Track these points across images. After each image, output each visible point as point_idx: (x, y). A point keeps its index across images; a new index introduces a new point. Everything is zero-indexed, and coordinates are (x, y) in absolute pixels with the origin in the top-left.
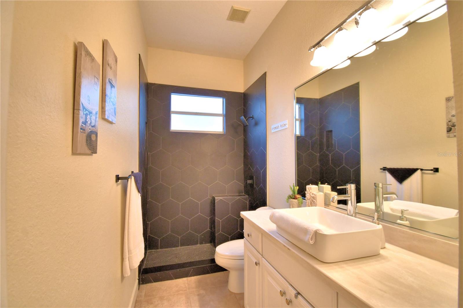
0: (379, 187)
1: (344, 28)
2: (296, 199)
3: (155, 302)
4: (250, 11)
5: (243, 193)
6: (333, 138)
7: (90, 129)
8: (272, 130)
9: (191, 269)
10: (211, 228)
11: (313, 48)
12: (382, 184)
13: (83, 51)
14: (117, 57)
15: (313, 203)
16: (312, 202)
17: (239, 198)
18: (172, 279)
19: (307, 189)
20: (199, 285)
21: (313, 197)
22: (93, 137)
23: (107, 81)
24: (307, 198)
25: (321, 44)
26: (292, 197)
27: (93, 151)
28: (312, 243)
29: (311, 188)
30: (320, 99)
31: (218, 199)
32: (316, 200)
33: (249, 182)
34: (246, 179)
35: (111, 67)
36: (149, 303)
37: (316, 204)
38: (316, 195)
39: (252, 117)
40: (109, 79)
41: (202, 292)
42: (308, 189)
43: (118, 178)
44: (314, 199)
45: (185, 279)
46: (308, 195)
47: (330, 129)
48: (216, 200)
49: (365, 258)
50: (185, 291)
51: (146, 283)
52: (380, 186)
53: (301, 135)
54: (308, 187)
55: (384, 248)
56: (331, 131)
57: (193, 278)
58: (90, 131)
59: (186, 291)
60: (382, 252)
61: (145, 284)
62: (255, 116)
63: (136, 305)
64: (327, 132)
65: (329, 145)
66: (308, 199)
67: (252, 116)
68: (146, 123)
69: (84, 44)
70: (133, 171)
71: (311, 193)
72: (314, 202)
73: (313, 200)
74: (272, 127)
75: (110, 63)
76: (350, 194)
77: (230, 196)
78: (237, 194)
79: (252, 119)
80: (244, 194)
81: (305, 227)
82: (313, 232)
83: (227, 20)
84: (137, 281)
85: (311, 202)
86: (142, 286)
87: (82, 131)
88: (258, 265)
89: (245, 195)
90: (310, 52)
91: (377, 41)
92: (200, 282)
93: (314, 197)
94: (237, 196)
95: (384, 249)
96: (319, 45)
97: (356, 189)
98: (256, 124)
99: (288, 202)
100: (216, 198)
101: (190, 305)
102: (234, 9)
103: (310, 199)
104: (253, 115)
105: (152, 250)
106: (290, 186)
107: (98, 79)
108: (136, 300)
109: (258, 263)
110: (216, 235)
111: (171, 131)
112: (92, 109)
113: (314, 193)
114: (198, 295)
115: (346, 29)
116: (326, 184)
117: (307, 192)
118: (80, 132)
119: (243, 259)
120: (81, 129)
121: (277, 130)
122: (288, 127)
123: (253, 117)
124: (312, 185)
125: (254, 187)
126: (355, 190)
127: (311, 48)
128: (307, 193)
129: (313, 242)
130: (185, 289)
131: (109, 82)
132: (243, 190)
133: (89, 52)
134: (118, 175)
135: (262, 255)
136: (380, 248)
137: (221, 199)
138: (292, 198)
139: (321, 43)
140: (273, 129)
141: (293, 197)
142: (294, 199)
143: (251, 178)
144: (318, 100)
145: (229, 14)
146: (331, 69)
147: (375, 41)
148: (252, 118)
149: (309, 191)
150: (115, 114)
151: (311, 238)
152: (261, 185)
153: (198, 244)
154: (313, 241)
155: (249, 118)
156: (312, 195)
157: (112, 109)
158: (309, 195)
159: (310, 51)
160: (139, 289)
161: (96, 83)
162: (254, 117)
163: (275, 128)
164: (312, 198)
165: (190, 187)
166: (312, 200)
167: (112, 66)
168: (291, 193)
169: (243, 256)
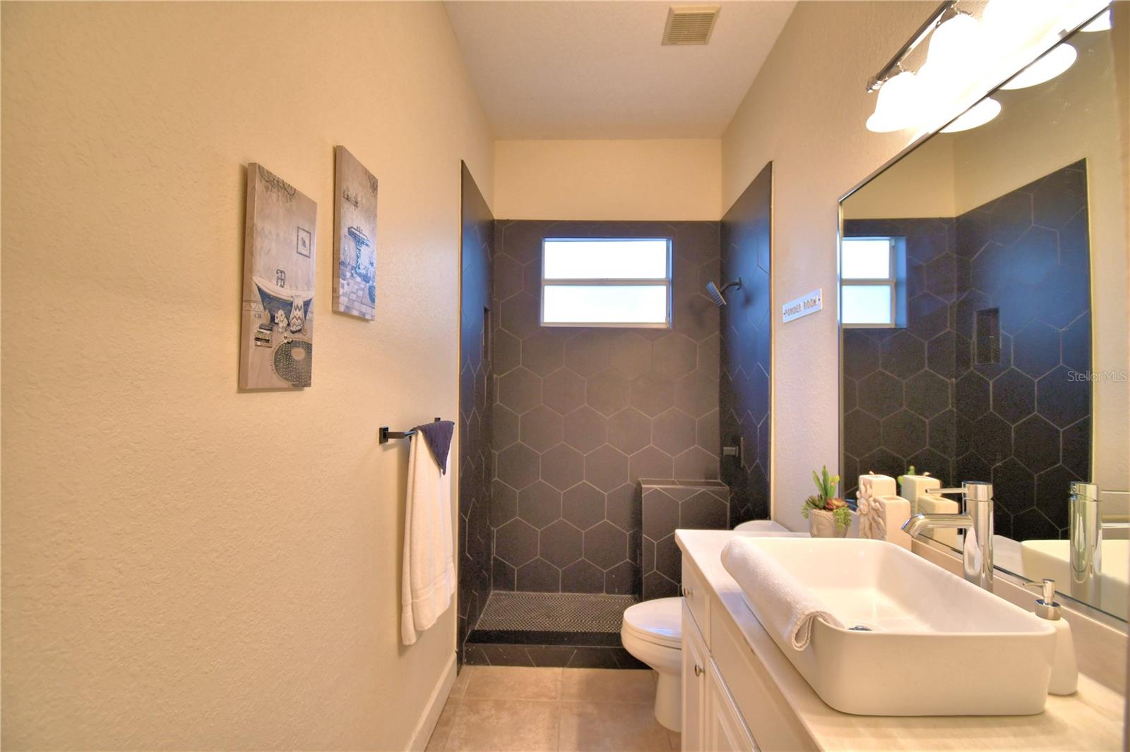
0: (1085, 497)
1: (958, 9)
2: (831, 510)
3: (484, 710)
4: (719, 11)
5: (716, 478)
6: (1001, 331)
7: (286, 338)
8: (784, 316)
9: (574, 650)
10: (634, 558)
11: (879, 82)
12: (1098, 488)
13: (257, 181)
14: (377, 178)
15: (875, 530)
16: (874, 525)
17: (703, 489)
18: (528, 664)
19: (862, 487)
20: (588, 690)
21: (876, 510)
22: (298, 354)
23: (344, 231)
24: (860, 510)
25: (898, 66)
26: (817, 503)
27: (298, 381)
28: (800, 650)
29: (870, 483)
30: (958, 218)
31: (649, 489)
32: (883, 520)
33: (729, 450)
34: (723, 443)
35: (357, 203)
36: (472, 711)
37: (884, 530)
38: (884, 504)
39: (737, 284)
40: (349, 229)
41: (590, 709)
42: (864, 485)
43: (385, 434)
44: (879, 516)
45: (558, 670)
46: (862, 503)
47: (991, 306)
48: (643, 490)
49: (980, 719)
50: (553, 700)
51: (475, 664)
52: (1088, 494)
53: (896, 324)
54: (865, 480)
55: (1073, 694)
56: (995, 312)
57: (575, 670)
58: (286, 341)
59: (555, 698)
60: (1053, 706)
61: (472, 665)
62: (745, 283)
63: (447, 708)
64: (982, 313)
65: (987, 353)
66: (864, 515)
67: (737, 281)
68: (486, 310)
69: (259, 167)
70: (438, 417)
71: (871, 496)
72: (878, 523)
73: (876, 518)
74: (785, 307)
75: (352, 193)
76: (973, 513)
77: (681, 483)
78: (701, 478)
79: (738, 289)
80: (719, 481)
81: (789, 600)
82: (803, 617)
83: (663, 44)
84: (454, 656)
85: (871, 525)
86: (465, 668)
87: (259, 343)
88: (702, 674)
89: (720, 485)
90: (871, 93)
91: (1069, 29)
92: (589, 684)
93: (878, 509)
94: (702, 484)
95: (1071, 699)
96: (893, 70)
97: (992, 499)
98: (748, 300)
99: (807, 516)
100: (643, 486)
101: (557, 734)
102: (677, 15)
103: (866, 515)
104: (740, 278)
105: (502, 592)
106: (814, 472)
107: (310, 233)
108: (449, 697)
109: (700, 670)
110: (644, 576)
111: (542, 325)
112: (292, 297)
113: (881, 498)
114: (580, 715)
115: (966, 13)
116: (927, 473)
117: (860, 492)
118: (254, 347)
119: (680, 649)
120: (257, 339)
121: (796, 316)
122: (821, 308)
123: (740, 284)
124: (875, 473)
125: (742, 466)
126: (992, 503)
127: (874, 83)
128: (861, 497)
129: (804, 647)
130: (553, 694)
131: (351, 233)
132: (718, 470)
133: (278, 181)
134: (387, 429)
135: (710, 651)
136: (1047, 691)
137: (656, 490)
138: (816, 506)
139: (899, 64)
140: (787, 315)
141: (822, 504)
142: (824, 508)
143: (735, 441)
144: (955, 221)
145: (665, 29)
146: (937, 132)
147: (1064, 31)
148: (737, 287)
149: (866, 491)
150: (373, 300)
151: (796, 634)
152: (758, 460)
153: (602, 592)
154: (804, 642)
155: (731, 285)
156: (873, 504)
157: (363, 290)
158: (865, 502)
159: (870, 91)
160: (458, 674)
161: (304, 242)
162: (742, 282)
163: (792, 309)
164: (872, 512)
165: (585, 455)
166: (873, 518)
167: (359, 199)
168: (816, 492)
169: (680, 642)
